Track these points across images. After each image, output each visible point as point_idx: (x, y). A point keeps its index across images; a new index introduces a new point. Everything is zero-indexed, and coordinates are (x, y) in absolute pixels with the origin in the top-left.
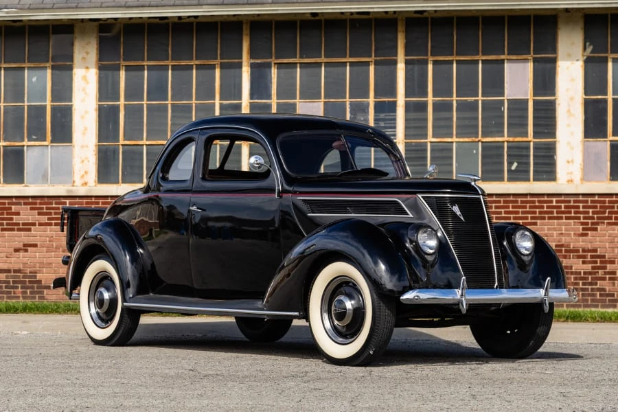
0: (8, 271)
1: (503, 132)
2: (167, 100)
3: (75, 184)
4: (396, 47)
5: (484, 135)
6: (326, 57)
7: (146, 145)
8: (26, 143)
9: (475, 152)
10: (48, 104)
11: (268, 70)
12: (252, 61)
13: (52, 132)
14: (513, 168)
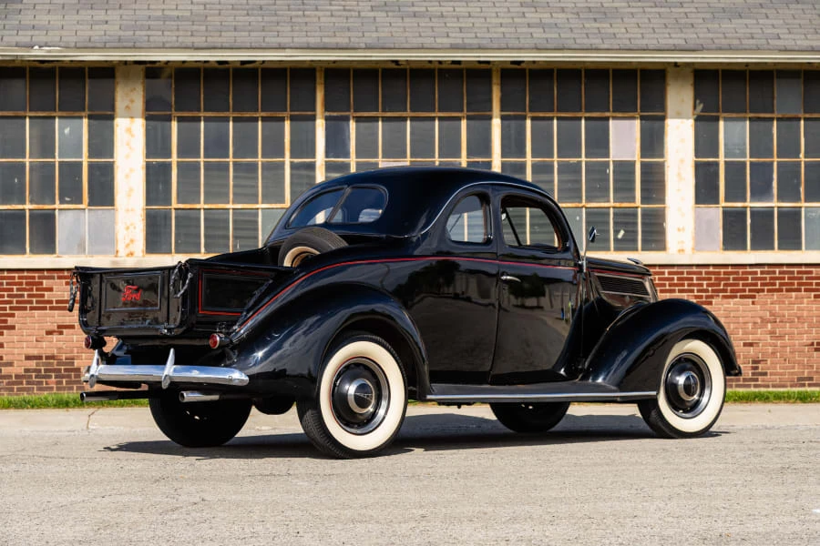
0: (39, 358)
1: (609, 196)
2: (228, 157)
3: (119, 254)
4: (490, 101)
5: (589, 199)
6: (412, 110)
7: (204, 209)
8: (57, 205)
9: (578, 218)
10: (85, 160)
11: (345, 123)
12: (327, 114)
13: (89, 193)
14: (620, 236)
